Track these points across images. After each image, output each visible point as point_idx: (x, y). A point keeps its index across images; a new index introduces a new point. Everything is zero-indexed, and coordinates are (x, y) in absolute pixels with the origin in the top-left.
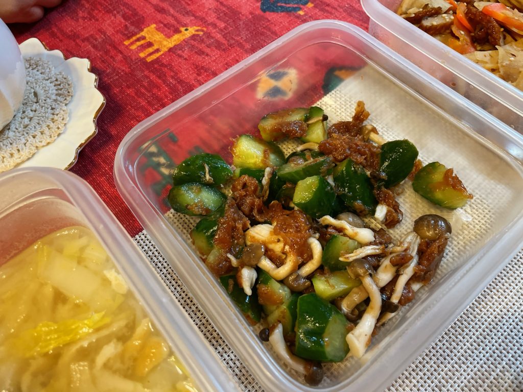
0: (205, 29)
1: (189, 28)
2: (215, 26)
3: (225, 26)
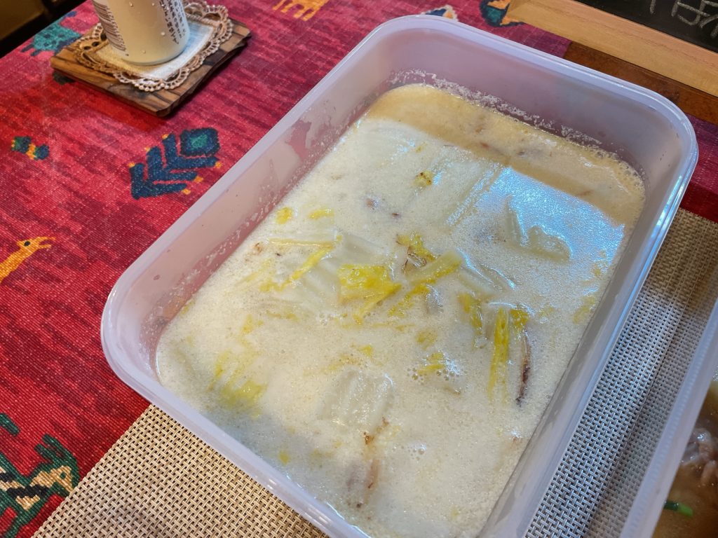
0: (54, 239)
1: (30, 240)
2: (67, 230)
3: (83, 228)
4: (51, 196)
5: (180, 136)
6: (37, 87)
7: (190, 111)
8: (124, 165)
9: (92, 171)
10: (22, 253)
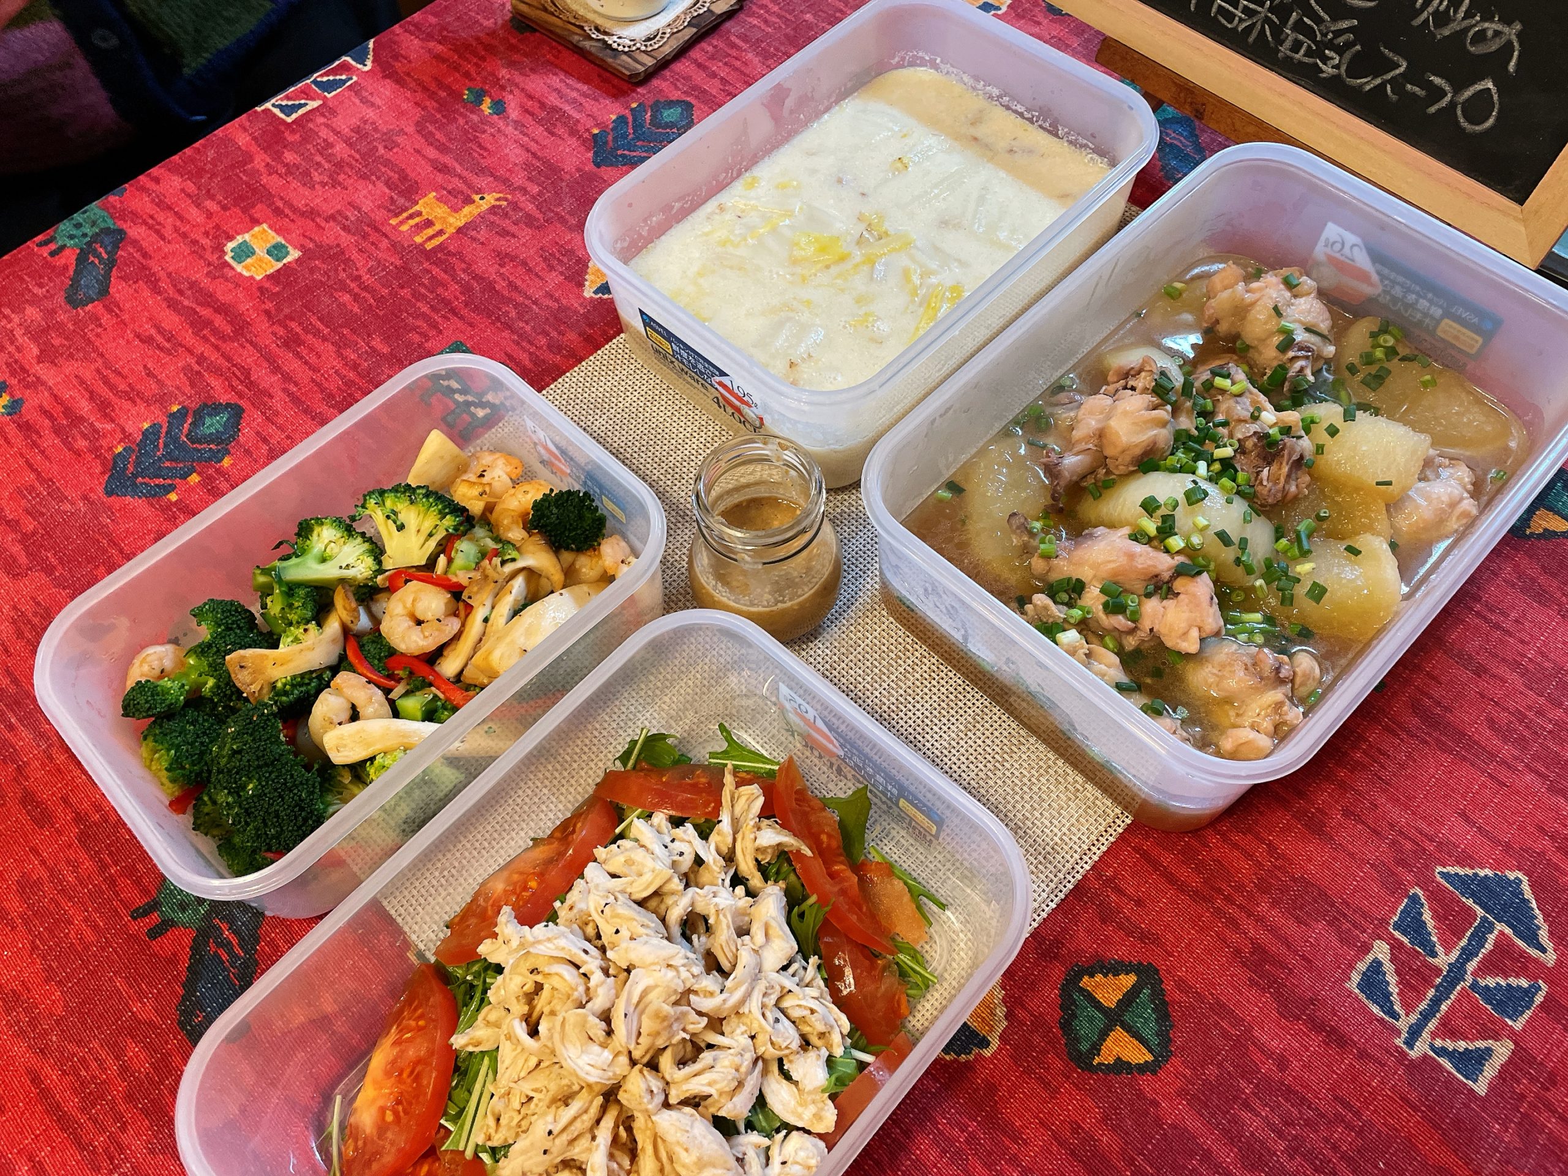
4: (507, 155)
5: (651, 107)
6: (492, 33)
7: (665, 80)
8: (587, 130)
9: (552, 134)
10: (478, 207)
